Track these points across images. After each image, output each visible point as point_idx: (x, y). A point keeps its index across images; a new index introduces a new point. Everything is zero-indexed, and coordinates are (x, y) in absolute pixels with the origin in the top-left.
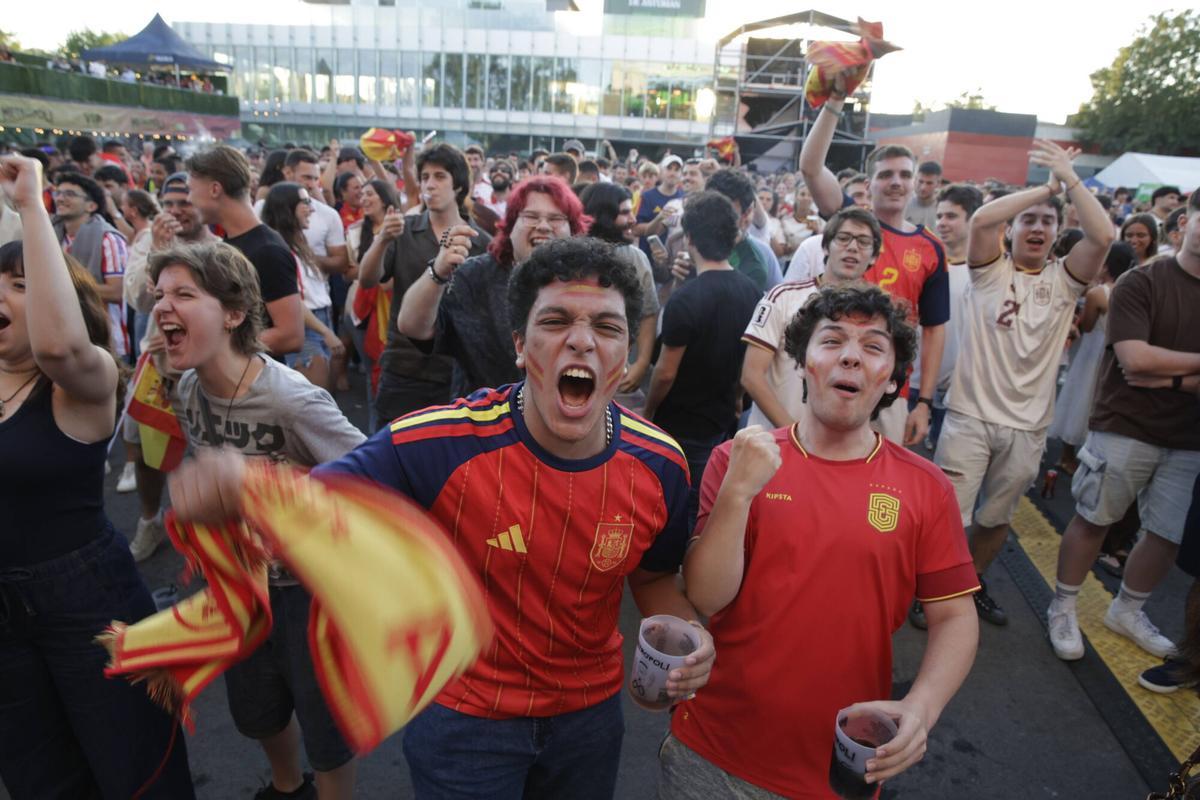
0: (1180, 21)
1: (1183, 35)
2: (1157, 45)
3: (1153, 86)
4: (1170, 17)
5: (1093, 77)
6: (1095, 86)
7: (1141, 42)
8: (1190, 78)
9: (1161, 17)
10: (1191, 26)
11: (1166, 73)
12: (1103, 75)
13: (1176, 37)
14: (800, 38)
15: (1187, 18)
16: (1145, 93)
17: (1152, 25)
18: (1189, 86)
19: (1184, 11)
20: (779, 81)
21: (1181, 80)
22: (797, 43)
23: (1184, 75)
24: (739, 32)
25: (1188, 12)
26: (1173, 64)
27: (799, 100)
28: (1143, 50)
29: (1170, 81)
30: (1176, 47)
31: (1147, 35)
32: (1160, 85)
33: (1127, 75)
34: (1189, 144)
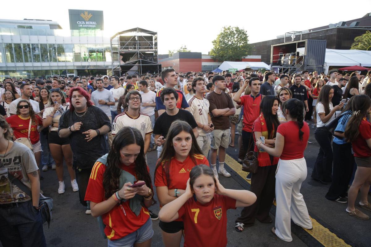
0: (229, 29)
1: (230, 32)
2: (225, 34)
3: (226, 44)
4: (227, 28)
5: (213, 42)
6: (214, 44)
7: (222, 34)
8: (234, 42)
9: (225, 27)
10: (231, 30)
11: (229, 41)
12: (215, 42)
13: (229, 33)
14: (135, 35)
15: (230, 28)
16: (225, 46)
17: (223, 29)
18: (234, 44)
19: (229, 26)
20: (131, 48)
21: (232, 43)
22: (134, 37)
23: (233, 41)
24: (117, 35)
25: (230, 27)
26: (230, 39)
27: (138, 53)
28: (223, 35)
29: (230, 43)
30: (230, 35)
31: (223, 32)
32: (228, 44)
33: (220, 42)
34: (237, 58)
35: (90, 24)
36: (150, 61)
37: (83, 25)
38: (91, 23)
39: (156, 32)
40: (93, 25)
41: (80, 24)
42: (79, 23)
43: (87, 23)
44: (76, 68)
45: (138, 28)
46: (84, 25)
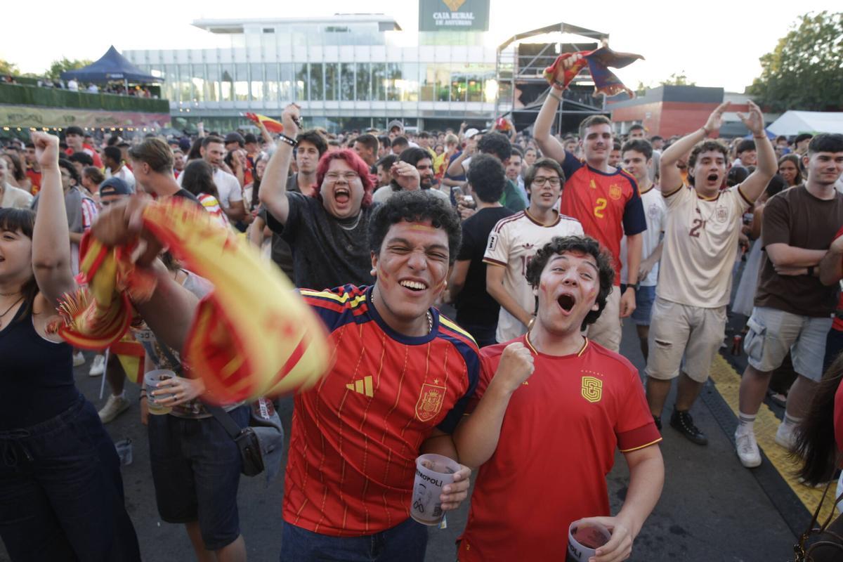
0: (819, 19)
1: (822, 28)
2: (805, 35)
3: (803, 65)
4: (812, 16)
5: (761, 59)
6: (764, 66)
7: (793, 34)
8: (829, 58)
9: (806, 16)
10: (827, 22)
11: (812, 55)
12: (768, 57)
13: (818, 30)
14: (555, 42)
15: (824, 16)
16: (799, 68)
17: (800, 22)
18: (829, 63)
19: (822, 12)
20: (541, 72)
21: (823, 60)
22: (553, 46)
23: (824, 55)
24: (512, 40)
25: (825, 13)
26: (816, 48)
28: (795, 39)
29: (815, 60)
30: (818, 37)
31: (797, 29)
32: (809, 63)
33: (784, 57)
34: (832, 103)
35: (460, 19)
36: (585, 103)
37: (444, 20)
38: (462, 15)
39: (607, 33)
40: (467, 20)
41: (439, 19)
42: (436, 16)
43: (454, 15)
44: (421, 115)
45: (564, 24)
46: (448, 20)
